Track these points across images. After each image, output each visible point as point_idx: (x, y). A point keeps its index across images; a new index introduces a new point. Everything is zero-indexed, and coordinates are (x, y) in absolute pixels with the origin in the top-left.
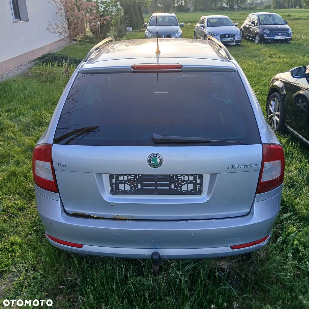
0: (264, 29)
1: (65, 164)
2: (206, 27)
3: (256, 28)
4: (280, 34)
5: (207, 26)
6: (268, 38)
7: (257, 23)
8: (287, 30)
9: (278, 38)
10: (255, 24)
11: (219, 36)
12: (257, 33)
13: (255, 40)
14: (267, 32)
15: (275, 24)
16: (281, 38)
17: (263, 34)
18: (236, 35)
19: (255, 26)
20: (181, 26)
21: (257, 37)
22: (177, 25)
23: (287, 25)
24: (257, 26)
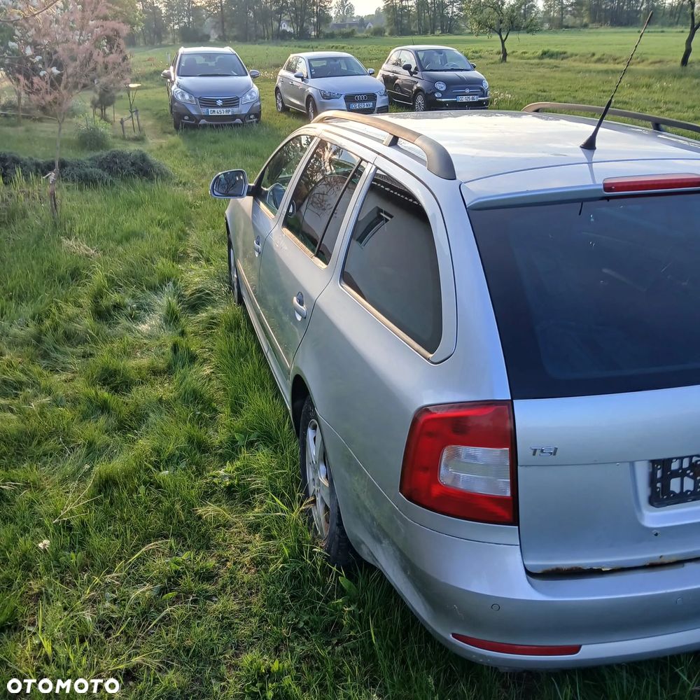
0: (434, 80)
1: (556, 449)
2: (307, 77)
3: (416, 80)
4: (467, 91)
5: (309, 76)
6: (443, 100)
7: (416, 69)
8: (480, 82)
9: (464, 99)
10: (412, 70)
11: (342, 97)
12: (419, 90)
13: (414, 104)
14: (441, 86)
15: (452, 70)
16: (470, 99)
17: (434, 93)
18: (378, 96)
19: (411, 75)
20: (253, 77)
21: (420, 99)
22: (244, 73)
23: (476, 71)
24: (417, 73)
